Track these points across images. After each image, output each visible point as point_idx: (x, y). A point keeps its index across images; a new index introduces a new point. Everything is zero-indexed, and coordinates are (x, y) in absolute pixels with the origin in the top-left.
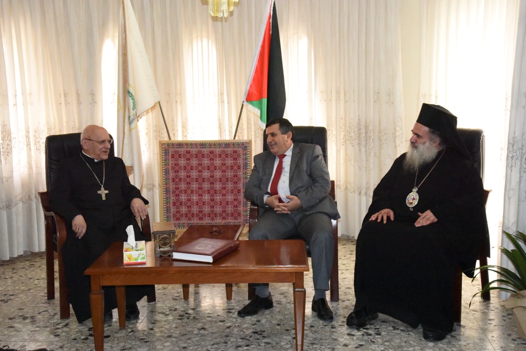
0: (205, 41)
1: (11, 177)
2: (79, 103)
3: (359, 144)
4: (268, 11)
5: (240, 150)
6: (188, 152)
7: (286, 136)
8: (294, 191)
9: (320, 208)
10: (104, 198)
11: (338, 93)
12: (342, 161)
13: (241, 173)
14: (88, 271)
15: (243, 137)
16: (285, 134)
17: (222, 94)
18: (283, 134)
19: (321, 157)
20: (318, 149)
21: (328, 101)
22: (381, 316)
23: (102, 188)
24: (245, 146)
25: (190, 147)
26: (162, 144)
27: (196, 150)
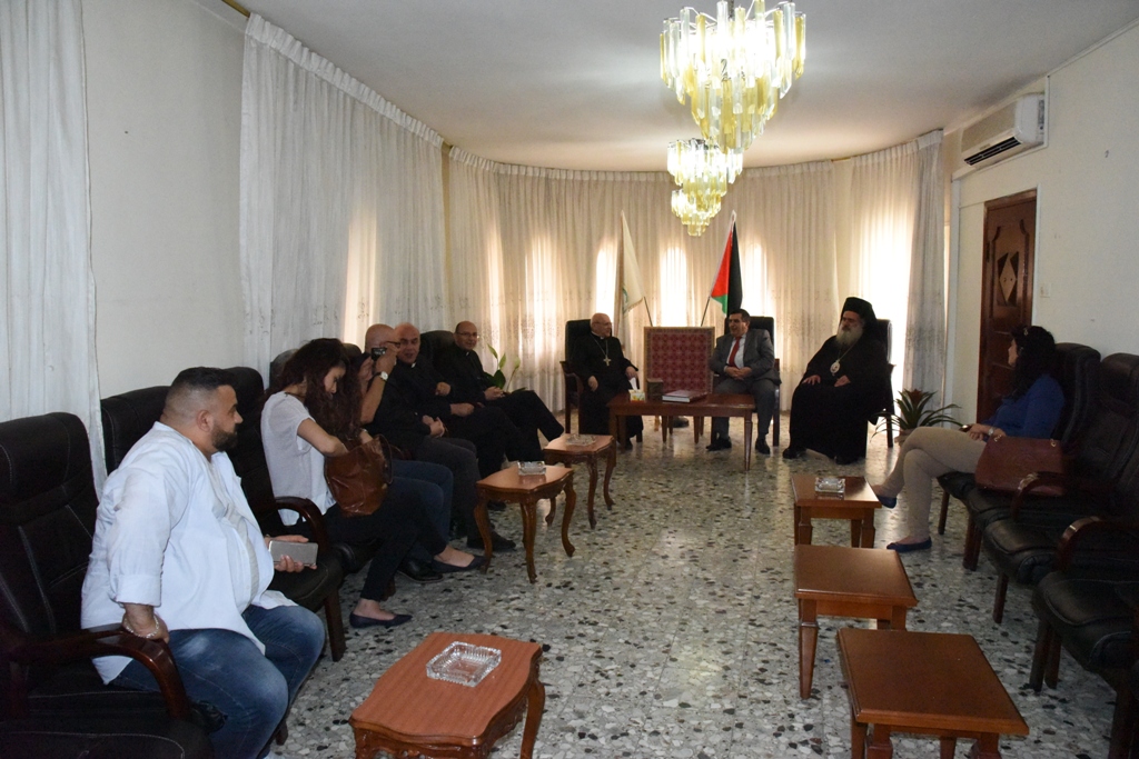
0: (677, 249)
1: (533, 354)
2: (580, 299)
3: (803, 334)
4: (729, 229)
5: (706, 335)
6: (665, 335)
8: (746, 363)
9: (767, 375)
10: (608, 365)
11: (786, 291)
12: (789, 348)
13: (706, 353)
14: (608, 405)
15: (708, 325)
17: (690, 292)
18: (741, 321)
19: (769, 339)
20: (767, 333)
21: (778, 298)
22: (809, 451)
23: (607, 358)
24: (710, 331)
25: (667, 331)
26: (646, 329)
27: (672, 334)
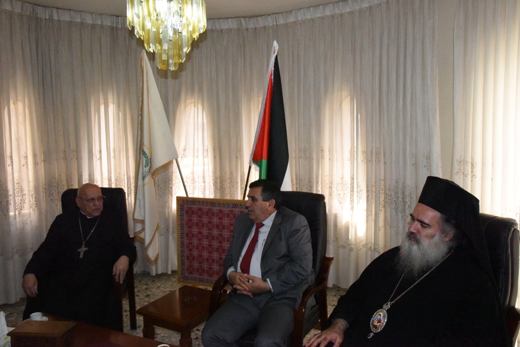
6: (200, 209)
7: (268, 204)
10: (81, 256)
16: (266, 201)
18: (264, 200)
23: (83, 246)
25: (202, 204)
26: (179, 200)
27: (208, 208)
